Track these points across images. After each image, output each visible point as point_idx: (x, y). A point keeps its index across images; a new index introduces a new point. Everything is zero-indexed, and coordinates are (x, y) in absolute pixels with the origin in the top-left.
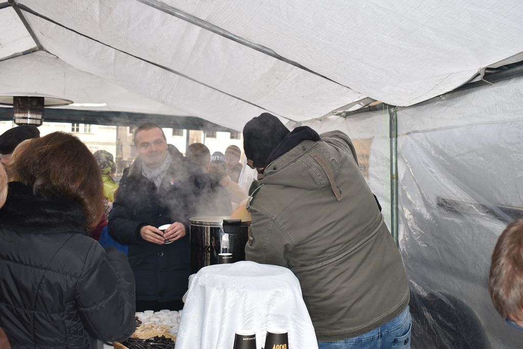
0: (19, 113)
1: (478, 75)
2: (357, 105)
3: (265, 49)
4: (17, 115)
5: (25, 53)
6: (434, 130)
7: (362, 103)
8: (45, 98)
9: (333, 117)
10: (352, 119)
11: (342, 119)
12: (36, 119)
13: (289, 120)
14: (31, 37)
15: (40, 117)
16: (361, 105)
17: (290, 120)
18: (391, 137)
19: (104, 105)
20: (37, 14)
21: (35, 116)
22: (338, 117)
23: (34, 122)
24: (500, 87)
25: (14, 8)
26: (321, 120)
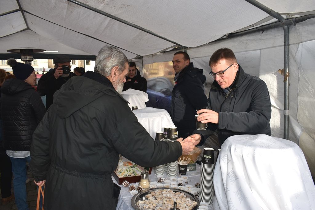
0: (23, 56)
1: (225, 35)
2: (171, 48)
3: (137, 27)
4: (22, 57)
5: (22, 31)
6: (206, 56)
7: (173, 47)
8: (34, 50)
9: (159, 53)
10: (166, 54)
11: (162, 54)
12: (31, 58)
14: (25, 24)
15: (32, 57)
16: (172, 48)
17: (138, 55)
19: (57, 51)
20: (32, 14)
21: (30, 57)
23: (30, 59)
24: (234, 40)
25: (21, 11)
26: (152, 55)
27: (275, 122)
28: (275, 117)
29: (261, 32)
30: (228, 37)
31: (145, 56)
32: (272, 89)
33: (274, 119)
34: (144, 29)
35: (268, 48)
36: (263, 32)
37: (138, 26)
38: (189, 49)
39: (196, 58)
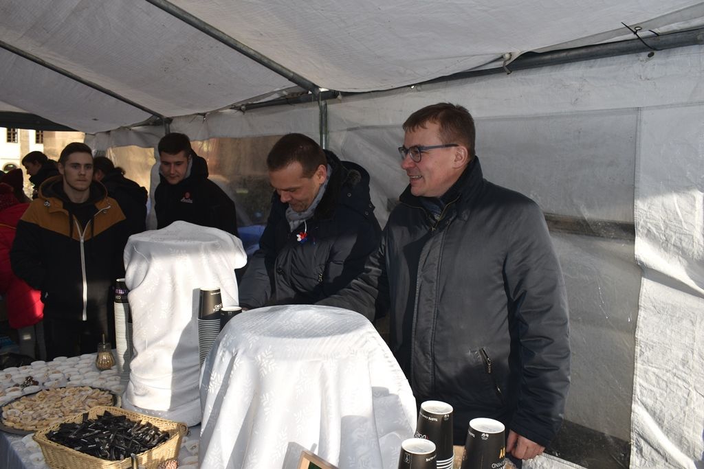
2: (275, 95)
9: (228, 111)
10: (253, 114)
11: (239, 113)
13: (151, 115)
18: (321, 134)
22: (233, 111)
24: (527, 77)
26: (204, 115)
27: (694, 338)
28: (698, 325)
29: (644, 55)
30: (507, 66)
31: (178, 117)
32: (685, 234)
33: (694, 331)
34: (207, 28)
35: (672, 106)
36: (651, 55)
37: (190, 15)
38: (340, 101)
39: (367, 127)
